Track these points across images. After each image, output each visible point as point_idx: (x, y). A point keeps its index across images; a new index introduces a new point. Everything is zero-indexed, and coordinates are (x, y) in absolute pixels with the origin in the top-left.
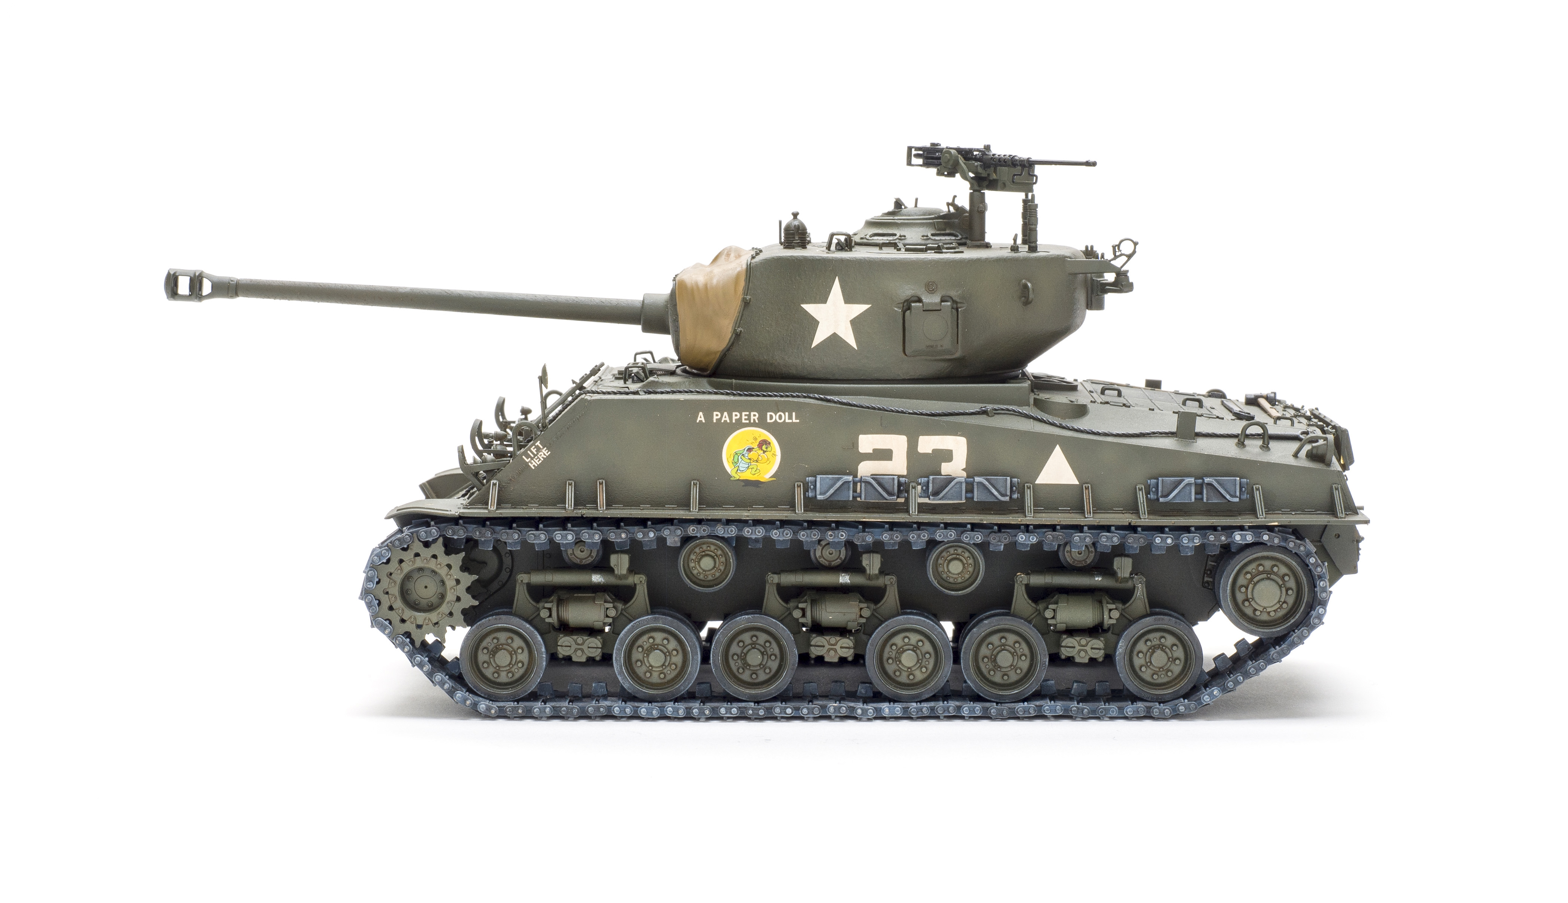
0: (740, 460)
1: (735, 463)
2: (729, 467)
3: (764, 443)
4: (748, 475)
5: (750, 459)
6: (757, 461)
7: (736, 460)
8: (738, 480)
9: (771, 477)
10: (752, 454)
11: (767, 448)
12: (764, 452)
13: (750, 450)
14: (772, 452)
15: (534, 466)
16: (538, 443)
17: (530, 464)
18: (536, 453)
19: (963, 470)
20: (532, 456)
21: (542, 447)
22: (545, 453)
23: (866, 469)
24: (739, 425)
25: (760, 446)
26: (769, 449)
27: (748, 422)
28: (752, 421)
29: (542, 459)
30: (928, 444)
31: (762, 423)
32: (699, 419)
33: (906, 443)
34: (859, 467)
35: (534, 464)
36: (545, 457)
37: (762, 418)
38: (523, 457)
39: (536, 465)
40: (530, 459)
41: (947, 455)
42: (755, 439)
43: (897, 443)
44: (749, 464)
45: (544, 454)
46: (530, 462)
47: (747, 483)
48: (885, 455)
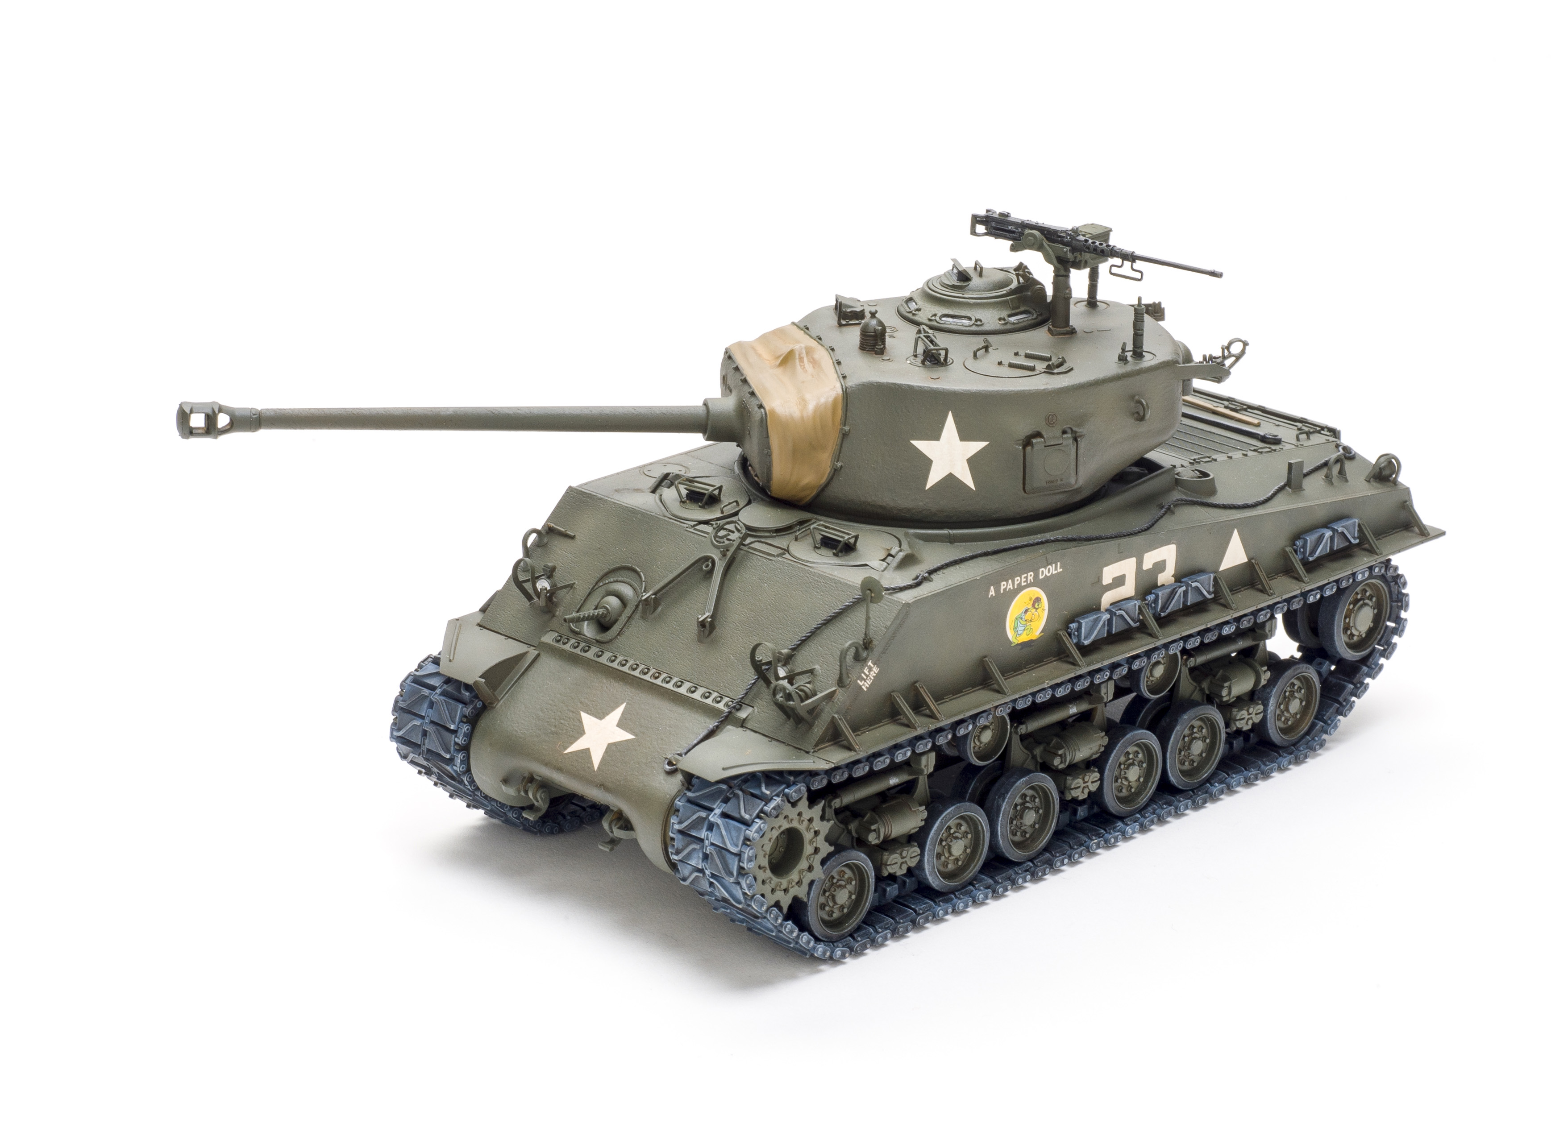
0: (1019, 624)
1: (1015, 628)
2: (1010, 634)
3: (1038, 600)
4: (1024, 638)
5: (1026, 621)
6: (1031, 621)
7: (1016, 625)
8: (1018, 644)
9: (1041, 633)
10: (1028, 616)
11: (1038, 605)
12: (1037, 609)
13: (1026, 611)
14: (1042, 608)
15: (866, 687)
16: (870, 663)
17: (863, 687)
18: (868, 674)
19: (1173, 576)
20: (865, 677)
21: (872, 666)
22: (876, 670)
23: (1107, 599)
24: (1020, 588)
25: (1033, 605)
26: (1040, 606)
27: (1025, 583)
28: (1029, 582)
29: (873, 678)
30: (1150, 559)
31: (1037, 583)
32: (991, 594)
33: (1135, 564)
34: (1102, 600)
35: (865, 685)
36: (875, 675)
37: (1036, 576)
38: (859, 681)
39: (868, 686)
40: (863, 682)
41: (1160, 566)
42: (1031, 599)
43: (1127, 567)
44: (1025, 625)
45: (875, 673)
46: (864, 685)
47: (1024, 645)
48: (1119, 581)
